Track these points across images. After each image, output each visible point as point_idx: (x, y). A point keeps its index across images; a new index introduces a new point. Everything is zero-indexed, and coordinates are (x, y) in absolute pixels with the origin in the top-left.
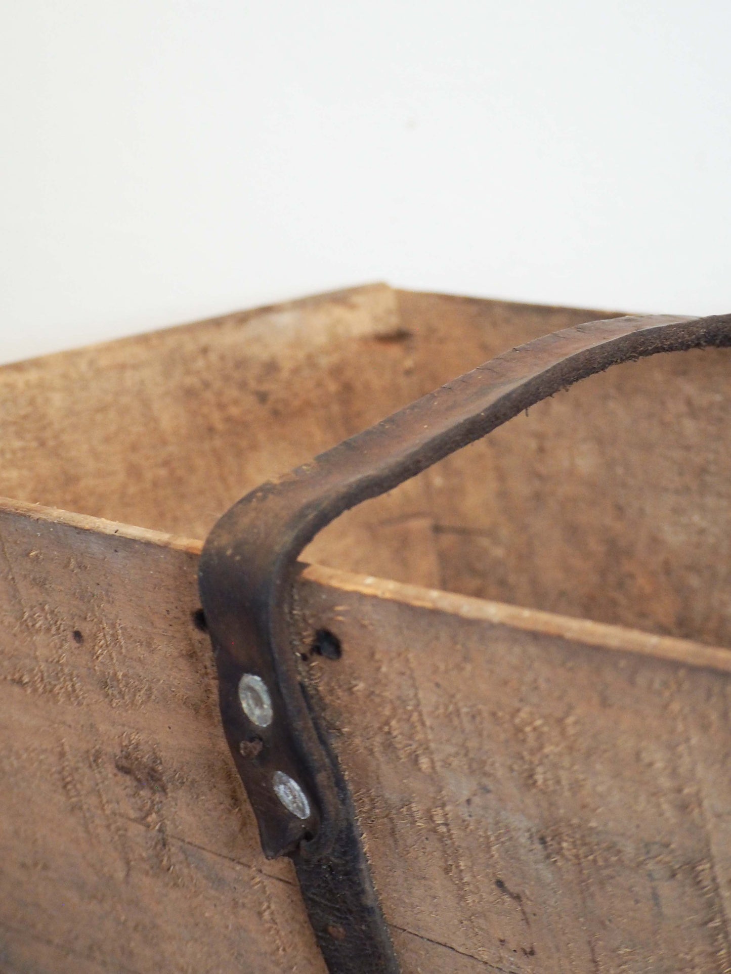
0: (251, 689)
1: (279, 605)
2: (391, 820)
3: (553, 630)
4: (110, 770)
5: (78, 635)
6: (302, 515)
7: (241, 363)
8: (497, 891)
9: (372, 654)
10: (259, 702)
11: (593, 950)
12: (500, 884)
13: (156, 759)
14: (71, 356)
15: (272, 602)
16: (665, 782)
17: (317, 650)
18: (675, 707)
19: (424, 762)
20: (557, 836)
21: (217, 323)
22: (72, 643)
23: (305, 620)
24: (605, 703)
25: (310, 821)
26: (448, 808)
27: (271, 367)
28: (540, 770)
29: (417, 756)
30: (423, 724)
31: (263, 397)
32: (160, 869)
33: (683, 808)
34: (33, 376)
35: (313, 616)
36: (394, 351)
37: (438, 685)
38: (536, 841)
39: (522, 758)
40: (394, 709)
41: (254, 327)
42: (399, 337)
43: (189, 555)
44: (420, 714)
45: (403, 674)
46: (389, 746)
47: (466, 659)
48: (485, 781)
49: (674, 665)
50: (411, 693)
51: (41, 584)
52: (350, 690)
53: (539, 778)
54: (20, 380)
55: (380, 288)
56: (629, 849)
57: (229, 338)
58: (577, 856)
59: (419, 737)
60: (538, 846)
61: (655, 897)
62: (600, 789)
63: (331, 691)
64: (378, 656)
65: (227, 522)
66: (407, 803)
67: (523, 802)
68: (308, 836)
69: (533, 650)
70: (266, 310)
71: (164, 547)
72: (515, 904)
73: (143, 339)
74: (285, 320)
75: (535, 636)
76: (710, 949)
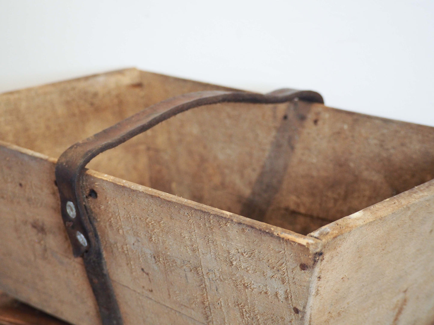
0: (70, 206)
1: (79, 181)
2: (112, 248)
3: (157, 195)
4: (29, 227)
5: (21, 185)
6: (87, 154)
7: (86, 93)
8: (142, 272)
9: (106, 198)
10: (72, 210)
11: (169, 291)
12: (143, 270)
13: (43, 224)
14: (29, 90)
15: (76, 180)
16: (188, 243)
17: (90, 195)
18: (191, 221)
19: (121, 231)
20: (158, 256)
21: (78, 80)
22: (18, 187)
23: (86, 186)
24: (171, 218)
25: (87, 247)
26: (128, 246)
27: (95, 95)
28: (153, 236)
29: (119, 230)
30: (120, 220)
33: (194, 250)
34: (16, 96)
35: (89, 185)
36: (137, 90)
37: (125, 209)
38: (153, 258)
39: (149, 232)
40: (112, 215)
41: (91, 81)
42: (139, 85)
43: (53, 163)
44: (120, 217)
45: (115, 204)
46: (111, 225)
47: (132, 202)
48: (138, 238)
49: (190, 208)
50: (117, 210)
51: (10, 168)
52: (100, 208)
53: (153, 239)
54: (12, 97)
55: (133, 69)
56: (179, 262)
57: (82, 85)
58: (164, 263)
59: (120, 224)
60: (153, 259)
61: (186, 276)
62: (170, 243)
63: (94, 208)
64: (107, 199)
65: (65, 154)
66: (116, 243)
67: (149, 245)
68: (87, 251)
69: (151, 200)
70: (95, 76)
71: (46, 160)
72: (147, 276)
73: (54, 85)
74: (101, 79)
75: (152, 196)
76: (201, 293)
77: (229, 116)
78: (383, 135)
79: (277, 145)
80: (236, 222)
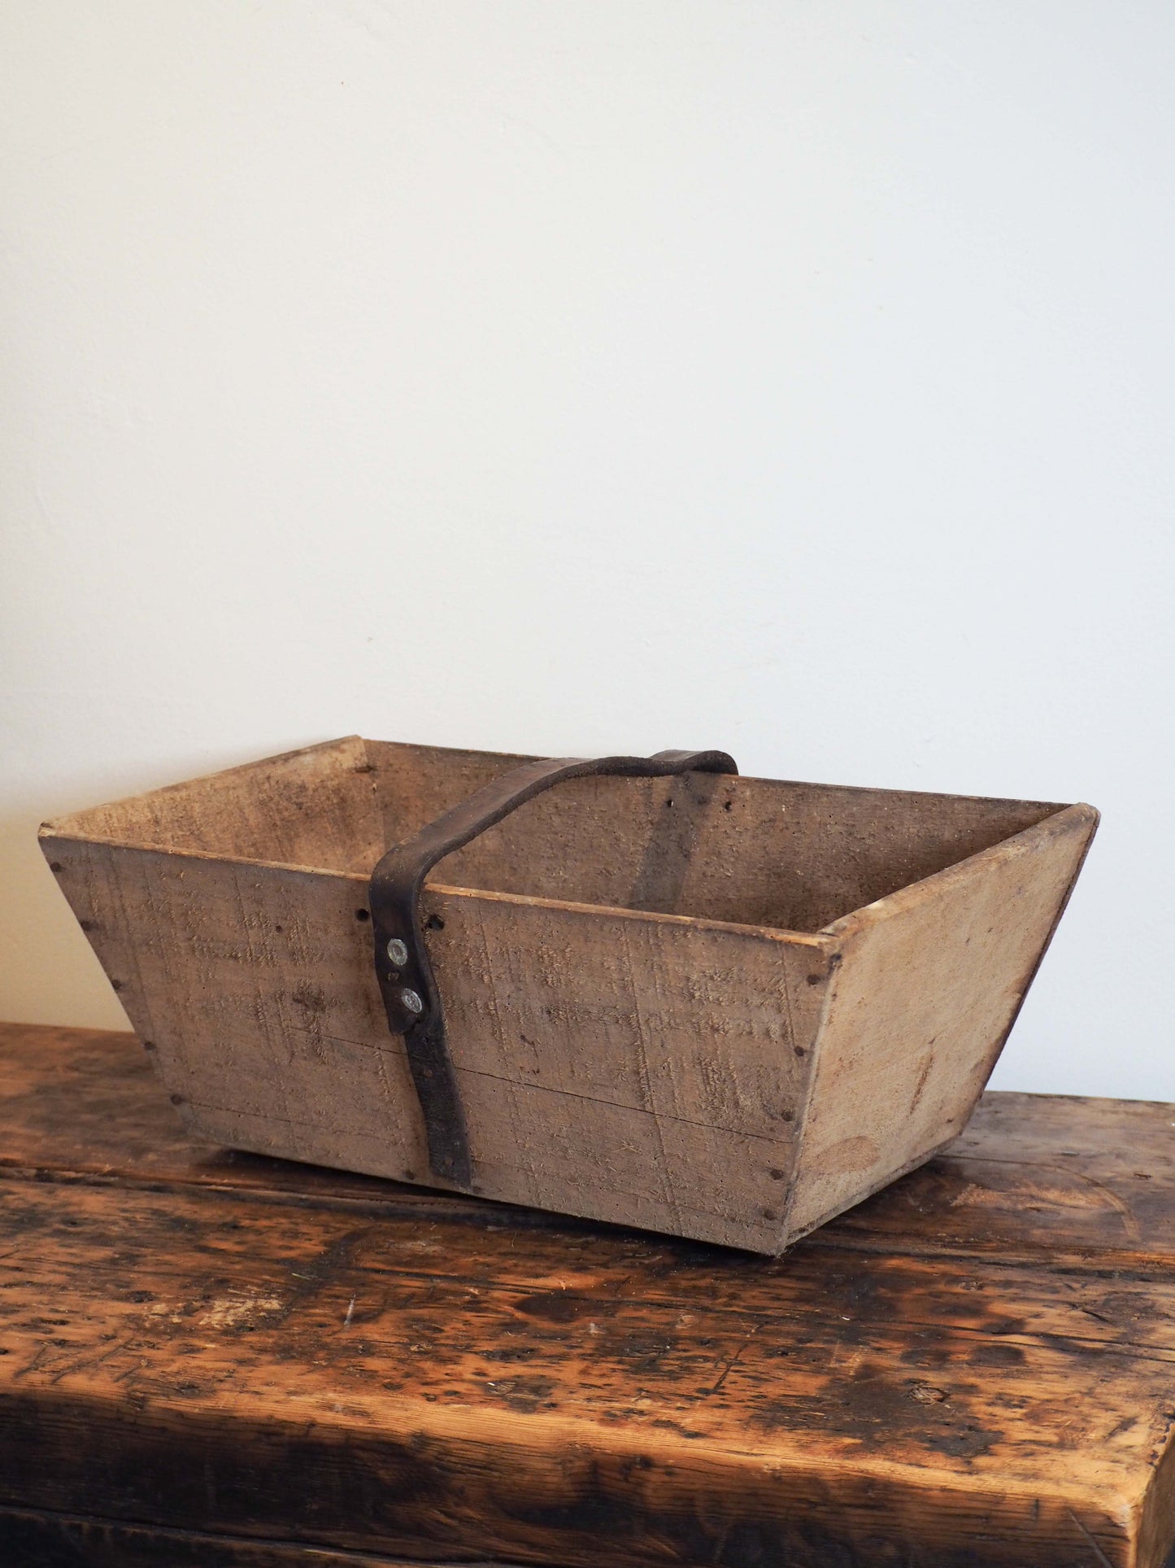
0: (397, 947)
1: (417, 901)
2: (463, 1011)
3: (561, 907)
4: (288, 1001)
5: (279, 928)
6: (424, 858)
7: (287, 786)
8: (521, 1042)
9: (462, 926)
10: (400, 952)
11: (572, 1065)
12: (523, 1037)
13: (321, 992)
14: (201, 782)
15: (413, 901)
16: (615, 976)
17: (429, 925)
18: (623, 939)
19: (486, 978)
20: (557, 1009)
21: (272, 761)
22: (274, 932)
23: (425, 911)
24: (587, 940)
25: (422, 1014)
26: (497, 1001)
27: (303, 788)
28: (550, 976)
29: (482, 976)
30: (488, 959)
31: (300, 806)
32: (315, 1053)
33: (624, 988)
34: (184, 794)
35: (429, 908)
36: (366, 777)
37: (497, 938)
38: (545, 1013)
39: (541, 971)
40: (471, 953)
41: (293, 764)
42: (368, 769)
43: (359, 882)
44: (486, 954)
45: (479, 934)
46: (467, 972)
47: (515, 924)
48: (519, 985)
49: (623, 919)
50: (483, 943)
51: (259, 902)
52: (448, 945)
53: (550, 980)
54: (177, 795)
55: (355, 739)
56: (594, 1011)
57: (279, 771)
58: (567, 1018)
59: (485, 965)
60: (546, 1015)
61: (607, 1034)
62: (581, 983)
63: (436, 946)
64: (465, 926)
65: (382, 863)
66: (473, 1001)
67: (539, 993)
68: (418, 1021)
69: (550, 917)
70: (297, 753)
71: (342, 878)
72: (531, 1047)
73: (236, 771)
74: (308, 759)
75: (552, 910)
76: (633, 1057)
77: (558, 811)
78: (852, 815)
79: (657, 854)
80: (702, 930)
